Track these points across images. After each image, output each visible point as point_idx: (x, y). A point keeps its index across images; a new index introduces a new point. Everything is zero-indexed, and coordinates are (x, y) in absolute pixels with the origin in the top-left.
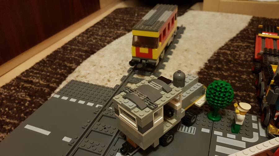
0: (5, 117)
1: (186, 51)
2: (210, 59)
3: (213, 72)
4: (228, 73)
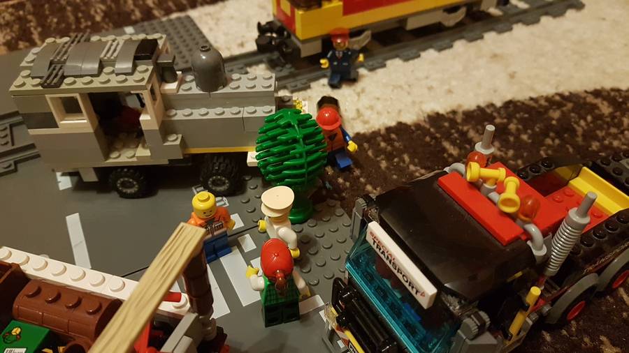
1: (491, 57)
2: (519, 101)
3: (471, 130)
4: (505, 153)
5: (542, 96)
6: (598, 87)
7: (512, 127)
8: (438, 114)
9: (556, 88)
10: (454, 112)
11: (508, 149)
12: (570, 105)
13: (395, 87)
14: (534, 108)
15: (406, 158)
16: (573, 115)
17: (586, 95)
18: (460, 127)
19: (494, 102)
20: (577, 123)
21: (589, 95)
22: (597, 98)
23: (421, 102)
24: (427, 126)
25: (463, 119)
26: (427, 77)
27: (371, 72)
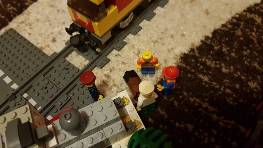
2: (218, 30)
3: (207, 60)
4: (230, 70)
5: (227, 22)
6: (248, 6)
7: (224, 50)
8: (185, 54)
9: (231, 13)
10: (192, 50)
11: (230, 66)
12: (242, 23)
13: (155, 42)
15: (185, 93)
16: (247, 30)
18: (201, 60)
19: (207, 35)
20: (251, 35)
21: (247, 13)
22: (251, 14)
23: (173, 48)
24: (184, 65)
25: (199, 53)
26: (166, 29)
27: (136, 35)
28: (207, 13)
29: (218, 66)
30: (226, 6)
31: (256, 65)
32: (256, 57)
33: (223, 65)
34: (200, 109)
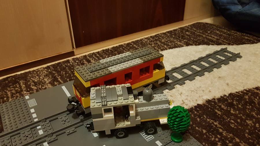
0: (60, 77)
1: (219, 78)
2: (233, 93)
3: (222, 105)
4: (236, 112)
5: (240, 91)
6: (257, 86)
7: (235, 103)
8: (209, 100)
9: (244, 87)
10: (214, 99)
11: (236, 111)
12: (250, 93)
13: (192, 91)
14: (239, 95)
15: (205, 116)
16: (252, 97)
17: (254, 89)
18: (218, 104)
19: (226, 94)
20: (254, 100)
22: (257, 90)
23: (202, 96)
24: (207, 104)
25: (218, 101)
26: (200, 87)
27: (181, 86)
28: (228, 84)
29: (229, 109)
30: (241, 84)
31: (254, 113)
32: (255, 110)
33: (232, 109)
34: (212, 125)
